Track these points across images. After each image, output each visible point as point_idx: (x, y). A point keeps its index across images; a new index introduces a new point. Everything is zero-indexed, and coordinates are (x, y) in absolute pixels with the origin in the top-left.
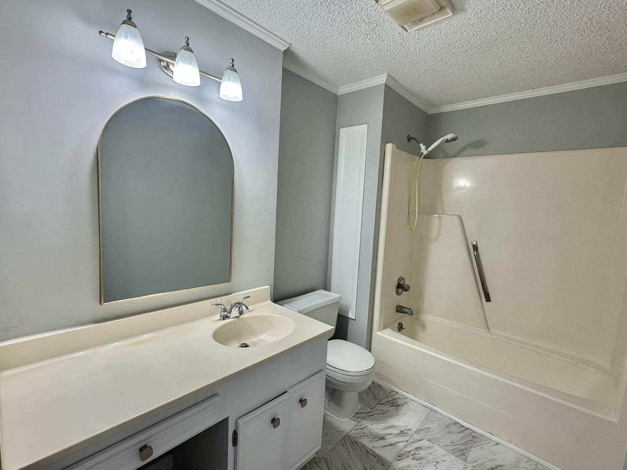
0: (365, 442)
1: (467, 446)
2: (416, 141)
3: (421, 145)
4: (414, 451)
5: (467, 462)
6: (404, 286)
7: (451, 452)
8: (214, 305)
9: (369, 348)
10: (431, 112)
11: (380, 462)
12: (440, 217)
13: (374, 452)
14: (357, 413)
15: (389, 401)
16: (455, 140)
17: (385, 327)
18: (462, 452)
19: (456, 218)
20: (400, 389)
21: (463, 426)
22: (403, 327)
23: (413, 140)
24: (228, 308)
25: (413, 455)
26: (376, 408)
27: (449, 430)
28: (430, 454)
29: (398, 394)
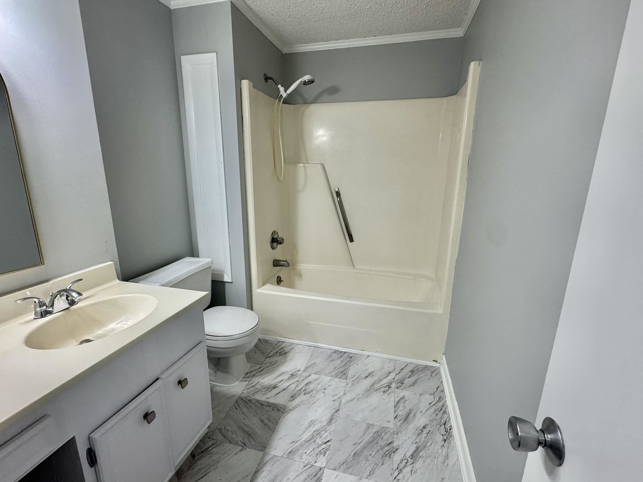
0: (260, 397)
1: (346, 367)
2: (274, 82)
3: (279, 86)
4: (305, 387)
5: (348, 380)
6: (278, 239)
7: (335, 376)
8: (19, 300)
9: (251, 307)
10: (285, 50)
11: (276, 409)
12: (305, 166)
13: (268, 403)
14: (247, 373)
15: (277, 352)
16: (312, 83)
17: (264, 284)
18: (343, 373)
19: (319, 167)
20: (286, 338)
21: (342, 352)
22: (282, 280)
23: (270, 80)
24: (47, 301)
25: (304, 391)
26: (264, 362)
27: (331, 359)
28: (319, 384)
29: (284, 343)
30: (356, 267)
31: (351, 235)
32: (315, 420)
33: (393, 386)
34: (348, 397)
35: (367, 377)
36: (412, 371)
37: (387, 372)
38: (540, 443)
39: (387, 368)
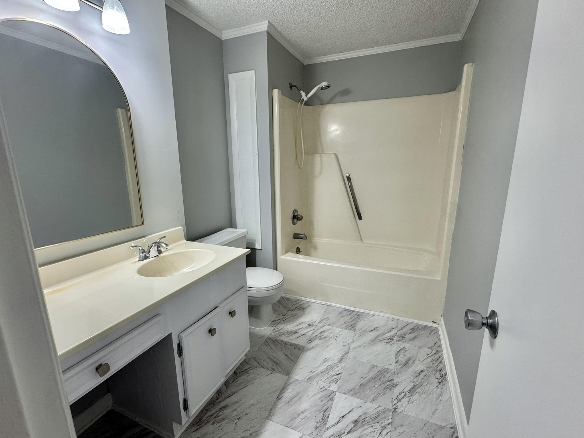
0: (284, 338)
1: (354, 322)
2: (297, 88)
3: (301, 92)
4: (320, 334)
5: (356, 331)
6: (298, 216)
7: (345, 328)
8: (131, 247)
9: (276, 268)
10: (306, 62)
11: (297, 348)
12: (321, 156)
13: (291, 343)
14: (273, 321)
15: (297, 307)
16: (328, 88)
17: (287, 252)
18: (352, 326)
19: (333, 156)
20: (304, 297)
21: (351, 310)
22: (300, 250)
23: (294, 87)
24: (146, 249)
25: (319, 337)
26: (287, 314)
27: (341, 315)
28: (331, 333)
29: (302, 301)
30: (364, 241)
31: (360, 214)
32: (328, 358)
33: (395, 339)
34: (356, 344)
35: (372, 331)
36: (413, 329)
37: (390, 328)
38: (483, 324)
39: (391, 324)
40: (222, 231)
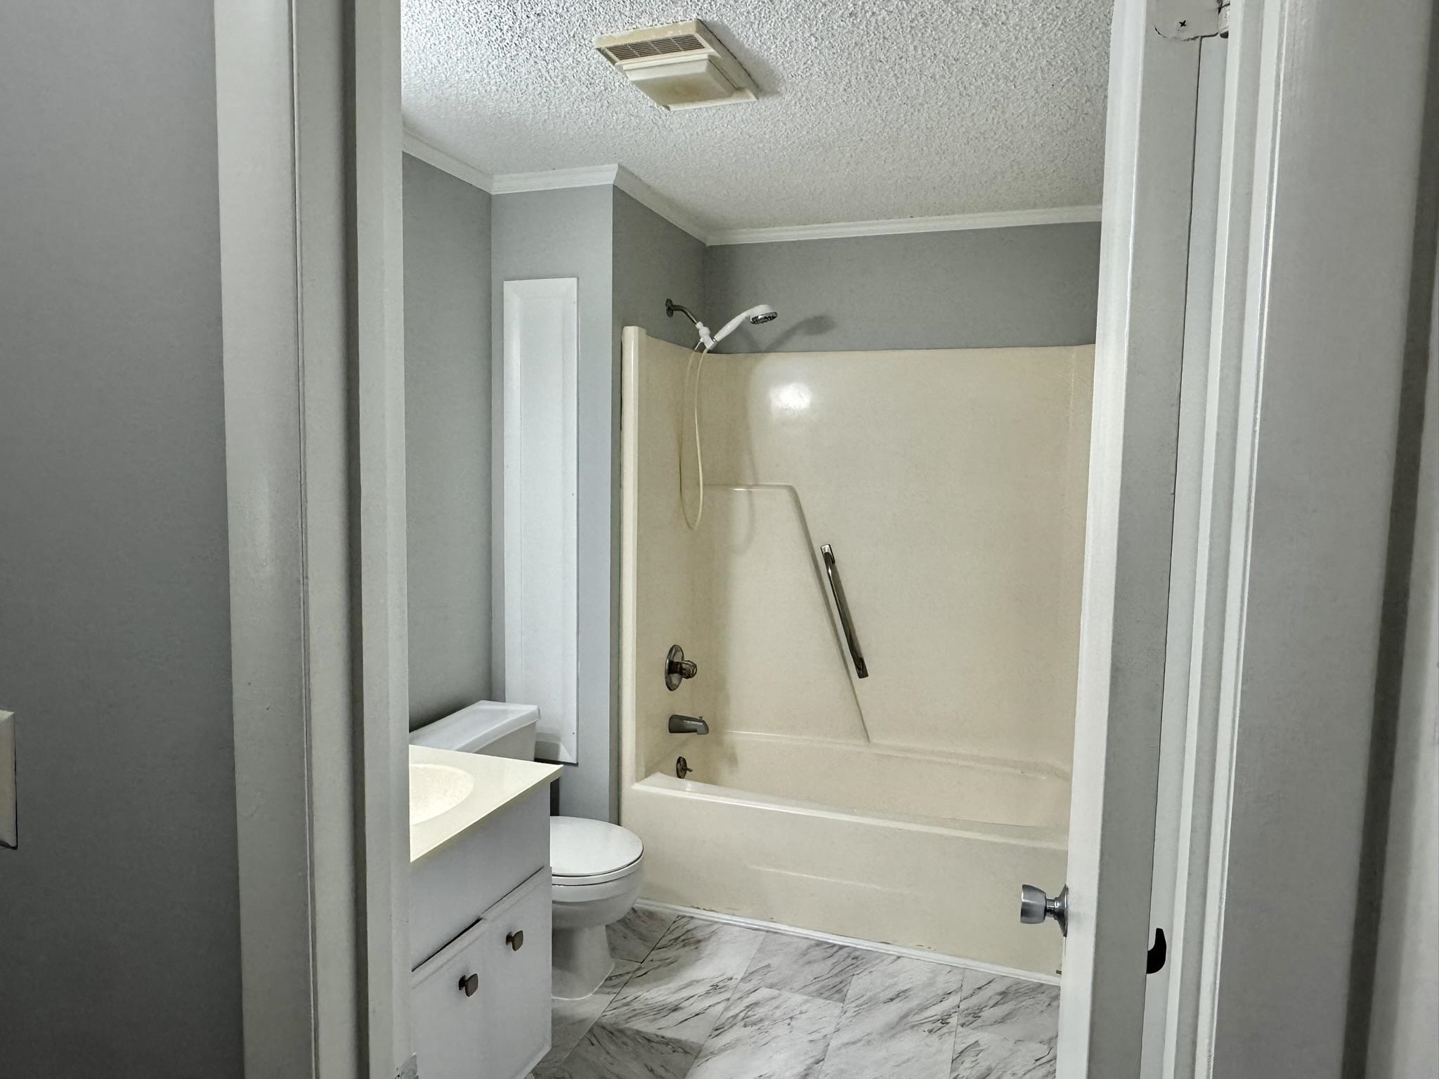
0: (642, 1025)
1: (844, 977)
2: (686, 313)
3: (699, 325)
4: (744, 1012)
5: (847, 1002)
6: (684, 666)
7: (812, 988)
9: (616, 818)
10: (712, 241)
11: (680, 1050)
12: (750, 493)
13: (663, 1037)
14: (610, 978)
15: (677, 939)
16: (772, 320)
17: (649, 772)
18: (835, 989)
19: (785, 494)
20: (698, 908)
21: (834, 945)
22: (688, 767)
23: (679, 312)
25: (743, 1019)
26: (650, 958)
27: (806, 959)
28: (777, 1008)
29: (694, 920)
30: (874, 740)
31: (862, 660)
32: (768, 1075)
33: (954, 1021)
34: (845, 1037)
35: (892, 1000)
36: (1004, 994)
37: (940, 992)
38: (1047, 911)
39: (943, 983)
40: (463, 710)
